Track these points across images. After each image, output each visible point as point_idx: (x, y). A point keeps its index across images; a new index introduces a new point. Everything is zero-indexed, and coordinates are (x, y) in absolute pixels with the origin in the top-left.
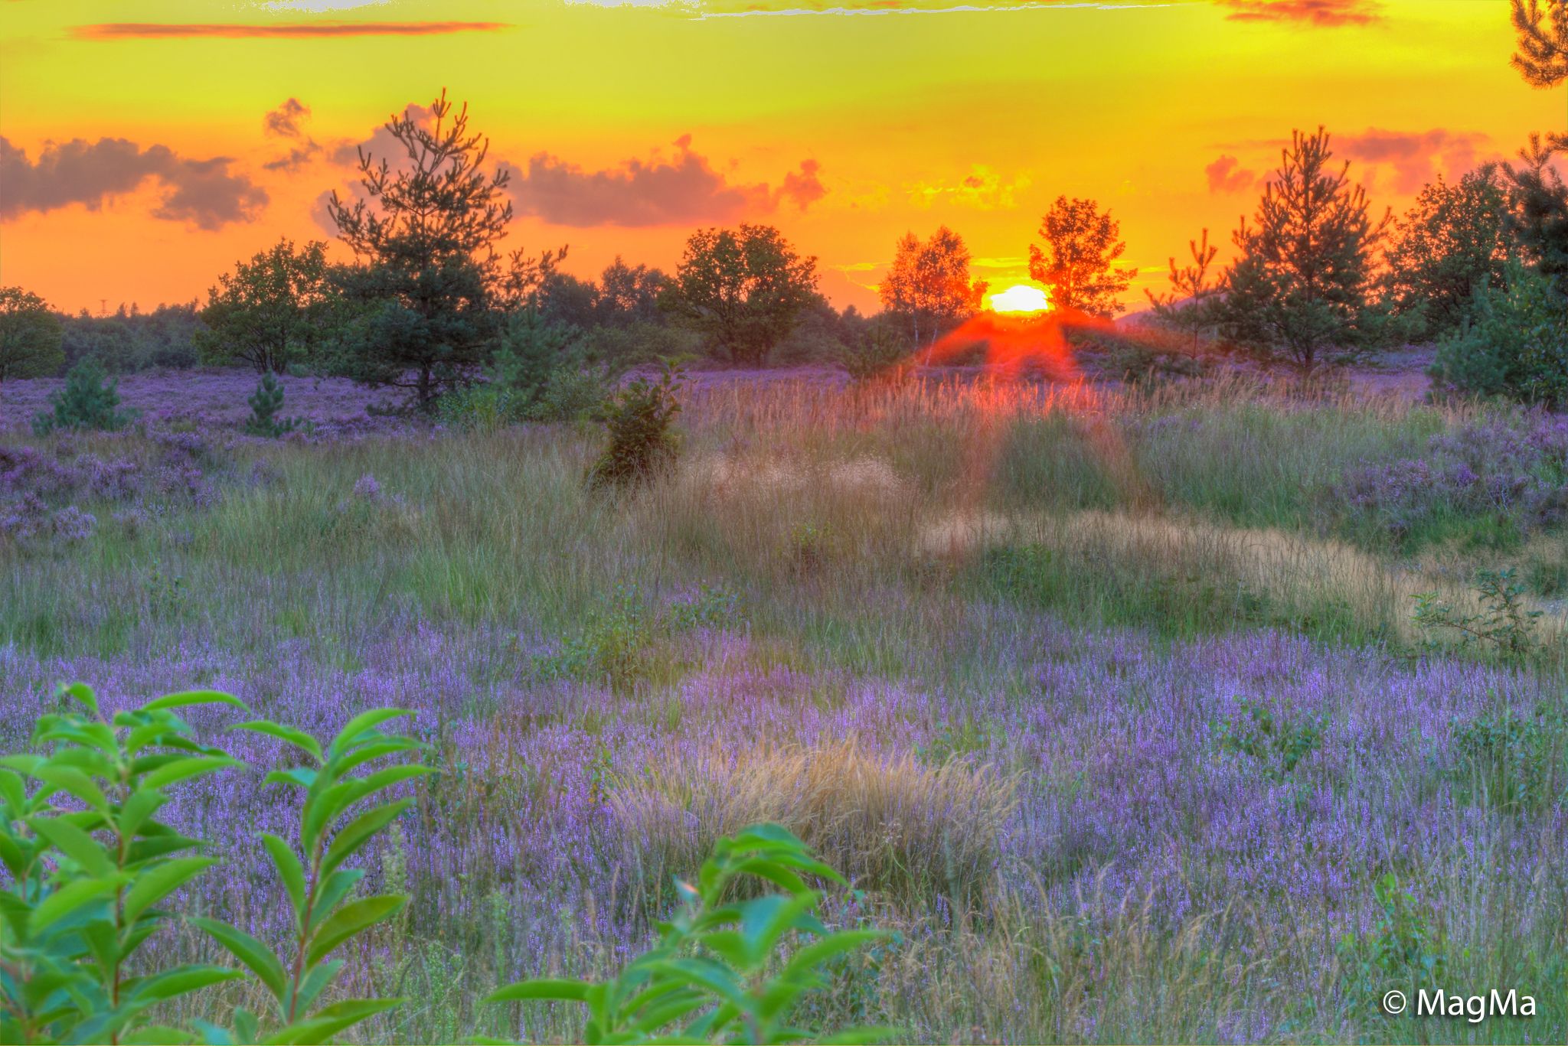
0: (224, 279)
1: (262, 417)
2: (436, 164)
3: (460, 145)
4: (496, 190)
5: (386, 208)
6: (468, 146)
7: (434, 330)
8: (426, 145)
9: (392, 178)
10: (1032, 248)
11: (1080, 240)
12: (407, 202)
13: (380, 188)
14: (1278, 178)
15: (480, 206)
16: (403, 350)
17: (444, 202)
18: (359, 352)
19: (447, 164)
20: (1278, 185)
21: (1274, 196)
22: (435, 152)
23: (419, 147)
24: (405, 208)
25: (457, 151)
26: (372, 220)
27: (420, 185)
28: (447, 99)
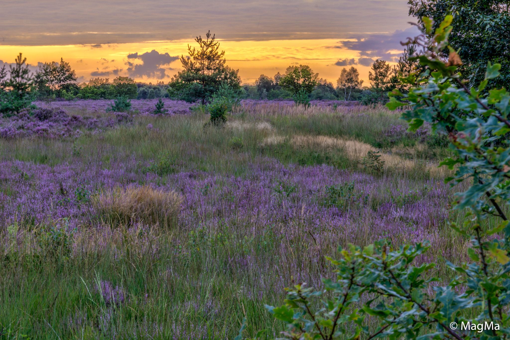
0: (175, 76)
1: (158, 109)
2: (207, 49)
3: (213, 45)
4: (221, 56)
5: (194, 60)
6: (215, 45)
7: (205, 89)
8: (205, 44)
9: (196, 52)
10: (370, 72)
11: (382, 70)
12: (200, 58)
13: (193, 55)
14: (402, 56)
15: (217, 59)
16: (198, 94)
17: (209, 58)
18: (187, 94)
19: (210, 49)
20: (403, 58)
21: (402, 60)
22: (207, 46)
23: (203, 44)
24: (199, 60)
25: (212, 46)
26: (191, 62)
27: (203, 54)
28: (210, 33)
